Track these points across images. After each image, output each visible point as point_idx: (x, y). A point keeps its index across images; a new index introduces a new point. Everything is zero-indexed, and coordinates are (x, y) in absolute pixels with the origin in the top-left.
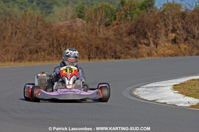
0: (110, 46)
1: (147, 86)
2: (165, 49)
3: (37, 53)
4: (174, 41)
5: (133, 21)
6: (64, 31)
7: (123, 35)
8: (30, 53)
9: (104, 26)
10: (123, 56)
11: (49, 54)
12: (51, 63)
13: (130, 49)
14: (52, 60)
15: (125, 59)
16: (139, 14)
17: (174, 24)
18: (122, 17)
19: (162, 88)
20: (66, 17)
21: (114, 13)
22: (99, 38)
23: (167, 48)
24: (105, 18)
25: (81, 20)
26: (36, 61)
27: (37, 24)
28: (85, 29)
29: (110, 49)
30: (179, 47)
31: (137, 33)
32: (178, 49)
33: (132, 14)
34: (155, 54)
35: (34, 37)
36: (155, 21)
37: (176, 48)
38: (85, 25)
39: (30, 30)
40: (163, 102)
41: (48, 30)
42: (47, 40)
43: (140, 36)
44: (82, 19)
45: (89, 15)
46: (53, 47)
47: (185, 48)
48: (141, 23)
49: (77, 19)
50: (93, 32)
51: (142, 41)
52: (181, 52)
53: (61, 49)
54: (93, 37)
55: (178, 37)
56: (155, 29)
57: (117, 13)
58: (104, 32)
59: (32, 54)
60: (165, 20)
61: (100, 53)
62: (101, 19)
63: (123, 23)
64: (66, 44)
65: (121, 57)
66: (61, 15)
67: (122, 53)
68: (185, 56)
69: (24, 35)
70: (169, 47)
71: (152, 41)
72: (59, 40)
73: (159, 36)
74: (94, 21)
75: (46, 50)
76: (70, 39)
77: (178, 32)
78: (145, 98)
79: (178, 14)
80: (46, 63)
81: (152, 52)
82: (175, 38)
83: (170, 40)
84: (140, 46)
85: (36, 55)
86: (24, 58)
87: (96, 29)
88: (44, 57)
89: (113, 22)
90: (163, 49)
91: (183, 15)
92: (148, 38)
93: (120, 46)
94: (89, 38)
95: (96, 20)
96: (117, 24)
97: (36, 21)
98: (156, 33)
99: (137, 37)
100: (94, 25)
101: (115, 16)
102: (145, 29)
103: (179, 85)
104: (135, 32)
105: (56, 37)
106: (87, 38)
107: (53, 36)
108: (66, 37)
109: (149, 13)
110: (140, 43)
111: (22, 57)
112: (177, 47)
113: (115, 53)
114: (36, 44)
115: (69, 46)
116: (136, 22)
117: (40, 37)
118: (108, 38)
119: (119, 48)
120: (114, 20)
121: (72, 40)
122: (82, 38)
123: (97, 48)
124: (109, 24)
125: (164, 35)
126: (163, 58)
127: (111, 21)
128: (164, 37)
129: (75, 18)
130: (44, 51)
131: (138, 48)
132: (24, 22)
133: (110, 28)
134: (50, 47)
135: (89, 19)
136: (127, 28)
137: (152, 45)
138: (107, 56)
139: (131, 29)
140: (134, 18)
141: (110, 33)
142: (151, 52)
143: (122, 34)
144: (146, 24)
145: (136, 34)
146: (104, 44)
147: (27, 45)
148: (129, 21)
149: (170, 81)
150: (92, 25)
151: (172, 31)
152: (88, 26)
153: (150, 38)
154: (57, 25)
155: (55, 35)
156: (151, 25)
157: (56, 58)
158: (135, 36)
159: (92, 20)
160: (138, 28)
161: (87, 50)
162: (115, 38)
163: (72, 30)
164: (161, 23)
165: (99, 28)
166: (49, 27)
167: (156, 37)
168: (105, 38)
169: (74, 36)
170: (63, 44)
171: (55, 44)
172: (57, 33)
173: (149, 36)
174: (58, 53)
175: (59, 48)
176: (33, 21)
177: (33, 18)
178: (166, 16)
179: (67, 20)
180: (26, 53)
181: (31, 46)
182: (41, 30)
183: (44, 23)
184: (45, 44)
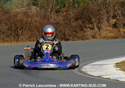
0: (60, 29)
1: (93, 64)
2: (107, 32)
4: (115, 26)
5: (80, 8)
6: (21, 17)
7: (71, 20)
9: (55, 12)
10: (71, 38)
11: (8, 36)
12: (10, 44)
13: (77, 32)
14: (11, 42)
15: (73, 40)
16: (85, 2)
17: (114, 11)
18: (71, 5)
19: (106, 66)
20: (22, 5)
21: (64, 1)
23: (109, 32)
24: (56, 5)
25: (35, 7)
28: (39, 15)
29: (60, 32)
30: (119, 31)
31: (83, 18)
33: (79, 2)
34: (99, 37)
36: (99, 9)
37: (116, 32)
38: (39, 12)
40: (107, 78)
42: (6, 24)
45: (42, 3)
46: (11, 30)
47: (124, 32)
48: (87, 10)
49: (32, 6)
50: (45, 18)
51: (87, 25)
52: (121, 35)
53: (18, 32)
55: (118, 22)
56: (98, 15)
58: (55, 17)
60: (107, 8)
62: (53, 7)
63: (71, 10)
64: (23, 28)
65: (70, 39)
66: (18, 3)
67: (70, 36)
68: (124, 38)
70: (111, 31)
71: (96, 25)
72: (16, 25)
73: (102, 22)
75: (5, 33)
76: (26, 23)
77: (118, 18)
78: (92, 74)
79: (119, 3)
80: (6, 44)
81: (96, 35)
82: (116, 23)
83: (111, 24)
84: (86, 29)
87: (48, 15)
88: (4, 39)
89: (63, 9)
90: (105, 32)
91: (123, 4)
92: (93, 23)
93: (69, 29)
94: (43, 23)
95: (48, 7)
96: (66, 11)
98: (99, 19)
99: (83, 22)
100: (46, 11)
101: (65, 4)
102: (90, 15)
105: (14, 22)
106: (40, 23)
107: (11, 21)
108: (23, 21)
109: (93, 1)
110: (86, 27)
112: (117, 30)
115: (25, 29)
116: (82, 9)
118: (59, 23)
119: (67, 32)
120: (63, 7)
122: (36, 22)
125: (106, 20)
126: (107, 40)
127: (61, 8)
128: (106, 22)
129: (30, 5)
130: (3, 34)
131: (84, 32)
133: (60, 14)
134: (8, 30)
135: (42, 6)
136: (75, 14)
137: (96, 29)
139: (78, 15)
140: (80, 5)
142: (94, 35)
144: (91, 11)
145: (82, 20)
148: (77, 8)
149: (112, 60)
150: (45, 11)
151: (113, 17)
152: (41, 12)
153: (94, 23)
154: (15, 12)
155: (13, 20)
156: (95, 11)
157: (14, 40)
158: (81, 22)
159: (45, 8)
160: (84, 14)
161: (40, 33)
162: (64, 23)
163: (28, 16)
164: (103, 11)
165: (50, 14)
166: (8, 14)
167: (99, 22)
168: (56, 23)
169: (29, 21)
170: (20, 28)
171: (13, 27)
172: (15, 19)
173: (93, 22)
174: (15, 35)
175: (17, 31)
178: (108, 4)
179: (23, 7)
182: (1, 16)
183: (3, 10)
184: (4, 27)
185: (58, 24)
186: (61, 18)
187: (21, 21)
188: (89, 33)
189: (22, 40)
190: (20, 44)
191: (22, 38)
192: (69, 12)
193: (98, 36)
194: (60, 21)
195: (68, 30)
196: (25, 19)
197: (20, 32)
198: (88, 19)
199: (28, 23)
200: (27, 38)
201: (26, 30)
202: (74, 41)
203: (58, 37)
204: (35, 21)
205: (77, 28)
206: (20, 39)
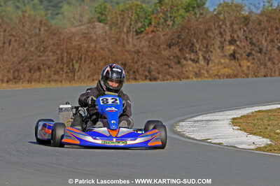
0: (143, 61)
1: (195, 119)
2: (220, 67)
3: (40, 71)
4: (233, 56)
5: (176, 27)
6: (77, 41)
7: (162, 46)
8: (30, 71)
9: (135, 34)
10: (160, 76)
11: (57, 73)
12: (59, 85)
13: (170, 67)
14: (61, 82)
15: (164, 80)
16: (183, 17)
17: (233, 32)
18: (160, 21)
19: (217, 122)
20: (80, 21)
21: (149, 16)
22: (126, 51)
23: (222, 66)
25: (101, 24)
26: (39, 82)
27: (40, 30)
28: (107, 38)
29: (142, 66)
30: (240, 65)
31: (181, 44)
32: (239, 67)
33: (175, 17)
34: (206, 75)
35: (36, 48)
36: (206, 28)
37: (235, 66)
38: (108, 32)
39: (30, 38)
40: (218, 142)
41: (56, 38)
42: (54, 52)
43: (184, 48)
44: (104, 23)
45: (113, 18)
46: (62, 62)
47: (249, 67)
48: (187, 31)
49: (96, 23)
50: (119, 43)
51: (187, 55)
52: (243, 71)
53: (73, 65)
55: (238, 50)
56: (206, 39)
57: (153, 16)
58: (135, 42)
59: (32, 71)
60: (220, 26)
62: (131, 25)
63: (161, 30)
64: (81, 59)
65: (159, 78)
66: (74, 18)
67: (159, 73)
68: (248, 77)
69: (22, 45)
70: (226, 65)
71: (202, 55)
72: (70, 54)
73: (212, 50)
74: (120, 28)
75: (52, 67)
76: (87, 51)
77: (238, 43)
78: (192, 136)
79: (239, 19)
80: (53, 85)
81: (202, 71)
82: (235, 52)
83: (226, 54)
84: (185, 62)
85: (38, 73)
86: (21, 79)
87: (123, 39)
88: (50, 77)
89: (147, 28)
90: (217, 67)
91: (246, 20)
92: (196, 52)
93: (157, 62)
94: (114, 50)
95: (124, 25)
96: (153, 31)
97: (38, 25)
98: (207, 45)
99: (180, 50)
100: (120, 32)
101: (150, 20)
102: (192, 39)
103: (241, 118)
104: (178, 42)
105: (67, 49)
106: (109, 51)
107: (62, 47)
108: (81, 48)
109: (198, 16)
110: (185, 58)
111: (18, 76)
112: (237, 64)
113: (150, 72)
114: (39, 58)
115: (85, 61)
116: (179, 29)
117: (44, 48)
118: (141, 50)
119: (155, 65)
120: (148, 25)
121: (89, 54)
122: (103, 50)
125: (219, 47)
126: (218, 80)
127: (144, 26)
128: (219, 51)
129: (94, 22)
130: (49, 68)
131: (182, 66)
132: (21, 28)
133: (143, 37)
134: (58, 62)
135: (113, 23)
136: (167, 37)
137: (202, 62)
138: (138, 77)
139: (173, 39)
140: (176, 23)
141: (143, 44)
142: (199, 71)
143: (159, 46)
144: (193, 32)
145: (179, 46)
146: (133, 58)
147: (25, 60)
148: (170, 27)
149: (227, 113)
150: (117, 32)
151: (230, 41)
152: (112, 34)
153: (199, 52)
154: (68, 32)
155: (65, 45)
156: (200, 33)
157: (66, 79)
158: (178, 49)
159: (118, 26)
160: (183, 37)
162: (149, 51)
163: (90, 40)
164: (214, 31)
165: (127, 36)
166: (57, 35)
167: (208, 50)
168: (136, 51)
169: (91, 48)
170: (77, 59)
171: (65, 58)
173: (198, 49)
174: (69, 71)
175: (71, 64)
176: (34, 25)
177: (34, 21)
178: (222, 20)
179: (82, 25)
180: (23, 70)
181: (31, 62)
182: (46, 39)
183: (49, 29)
184: (51, 58)
185: (140, 52)
186: (144, 43)
187: (79, 48)
188: (191, 68)
189: (80, 78)
190: (75, 85)
191: (80, 75)
192: (159, 33)
193: (206, 73)
195: (155, 63)
196: (85, 45)
197: (76, 66)
198: (188, 44)
200: (87, 75)
201: (87, 62)
202: (165, 82)
204: (101, 48)
205: (170, 59)
206: (76, 77)
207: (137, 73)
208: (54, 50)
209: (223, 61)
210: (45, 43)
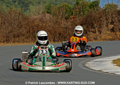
0: (69, 32)
1: (95, 60)
2: (106, 35)
3: (19, 37)
4: (112, 30)
5: (85, 16)
6: (37, 22)
8: (14, 37)
9: (65, 19)
11: (27, 38)
12: (29, 44)
16: (88, 11)
17: (112, 18)
18: (77, 13)
19: (105, 62)
20: (38, 13)
21: (72, 10)
22: (61, 27)
23: (107, 35)
24: (66, 13)
25: (49, 14)
26: (18, 42)
27: (19, 17)
28: (51, 21)
29: (68, 35)
30: (116, 34)
31: (87, 24)
33: (84, 11)
35: (17, 26)
36: (100, 16)
38: (52, 19)
39: (14, 21)
40: (106, 72)
41: (27, 21)
42: (26, 28)
45: (54, 11)
46: (30, 33)
48: (90, 18)
49: (46, 14)
50: (57, 23)
51: (90, 30)
52: (117, 37)
53: (35, 34)
54: (57, 26)
55: (115, 27)
56: (99, 22)
57: (74, 11)
58: (65, 23)
59: (15, 37)
60: (106, 15)
61: (62, 38)
62: (63, 14)
69: (10, 24)
70: (109, 34)
71: (98, 29)
72: (34, 29)
73: (102, 27)
74: (58, 16)
75: (25, 35)
76: (42, 28)
77: (115, 23)
78: (93, 69)
79: (116, 12)
80: (25, 44)
82: (113, 28)
83: (109, 29)
84: (89, 33)
85: (18, 38)
86: (9, 41)
87: (59, 21)
88: (24, 40)
89: (71, 16)
90: (104, 35)
91: (119, 12)
92: (95, 28)
94: (55, 27)
95: (60, 15)
96: (73, 18)
97: (18, 15)
98: (100, 24)
99: (87, 27)
100: (58, 18)
101: (72, 12)
102: (93, 21)
103: (117, 60)
105: (32, 27)
106: (52, 27)
107: (29, 25)
108: (39, 26)
109: (95, 10)
110: (89, 31)
111: (8, 39)
112: (114, 34)
114: (18, 31)
116: (86, 17)
117: (21, 26)
118: (68, 27)
120: (71, 15)
122: (49, 27)
123: (60, 34)
124: (68, 18)
125: (106, 26)
126: (106, 41)
127: (69, 15)
128: (105, 27)
129: (45, 13)
130: (23, 36)
131: (88, 35)
132: (10, 16)
133: (69, 21)
134: (27, 33)
135: (54, 14)
136: (80, 20)
137: (97, 33)
139: (83, 21)
140: (85, 13)
142: (96, 37)
144: (93, 18)
146: (64, 31)
147: (11, 32)
148: (82, 16)
149: (110, 57)
150: (56, 18)
151: (111, 23)
152: (54, 19)
154: (32, 18)
155: (31, 25)
156: (97, 19)
157: (31, 41)
158: (86, 26)
159: (57, 15)
160: (88, 20)
161: (53, 36)
162: (72, 27)
163: (43, 22)
164: (103, 18)
165: (61, 20)
166: (27, 19)
167: (100, 27)
168: (65, 27)
169: (44, 26)
170: (36, 31)
171: (31, 31)
172: (32, 24)
174: (33, 37)
176: (16, 15)
177: (16, 13)
178: (107, 12)
179: (39, 15)
180: (11, 37)
181: (15, 32)
182: (22, 21)
183: (23, 17)
184: (24, 31)
185: (67, 28)
186: (69, 23)
192: (76, 18)
193: (99, 38)
194: (68, 26)
196: (41, 25)
198: (91, 24)
199: (43, 28)
203: (67, 38)
204: (49, 26)
207: (66, 38)
208: (26, 27)
209: (107, 32)
210: (21, 24)
